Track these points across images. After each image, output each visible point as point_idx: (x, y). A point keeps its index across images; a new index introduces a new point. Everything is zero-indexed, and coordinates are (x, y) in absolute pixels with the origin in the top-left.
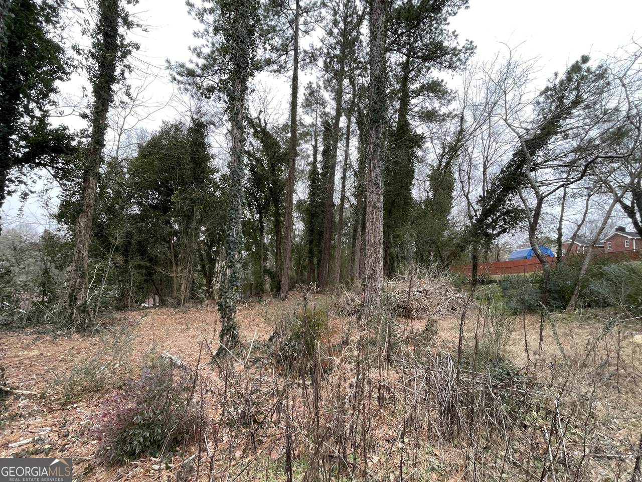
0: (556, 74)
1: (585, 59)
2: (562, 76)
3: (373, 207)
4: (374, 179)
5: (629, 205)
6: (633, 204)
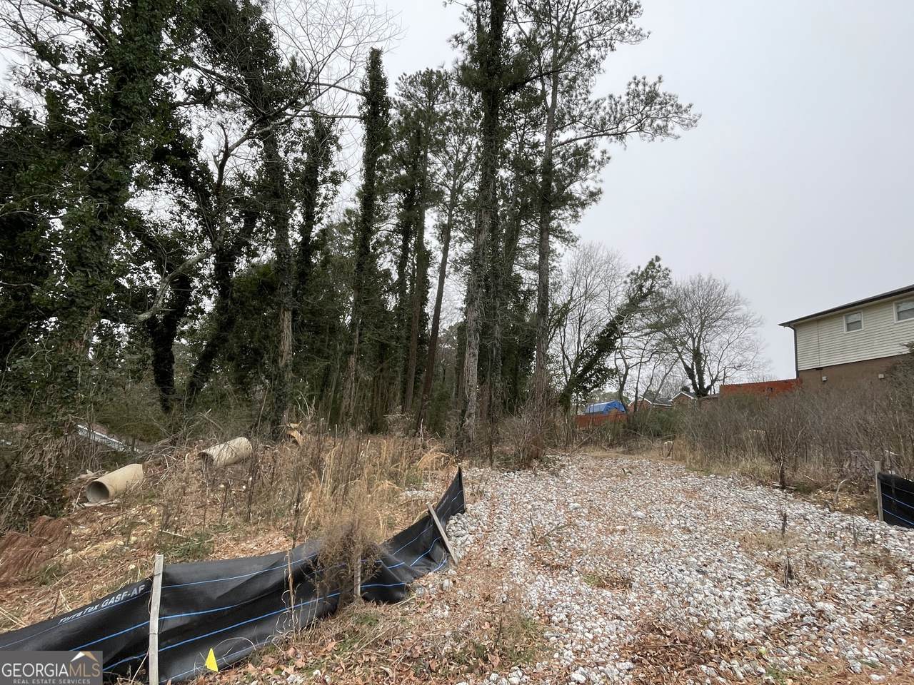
0: (639, 267)
1: (658, 259)
2: (643, 269)
5: (690, 366)
6: (693, 366)
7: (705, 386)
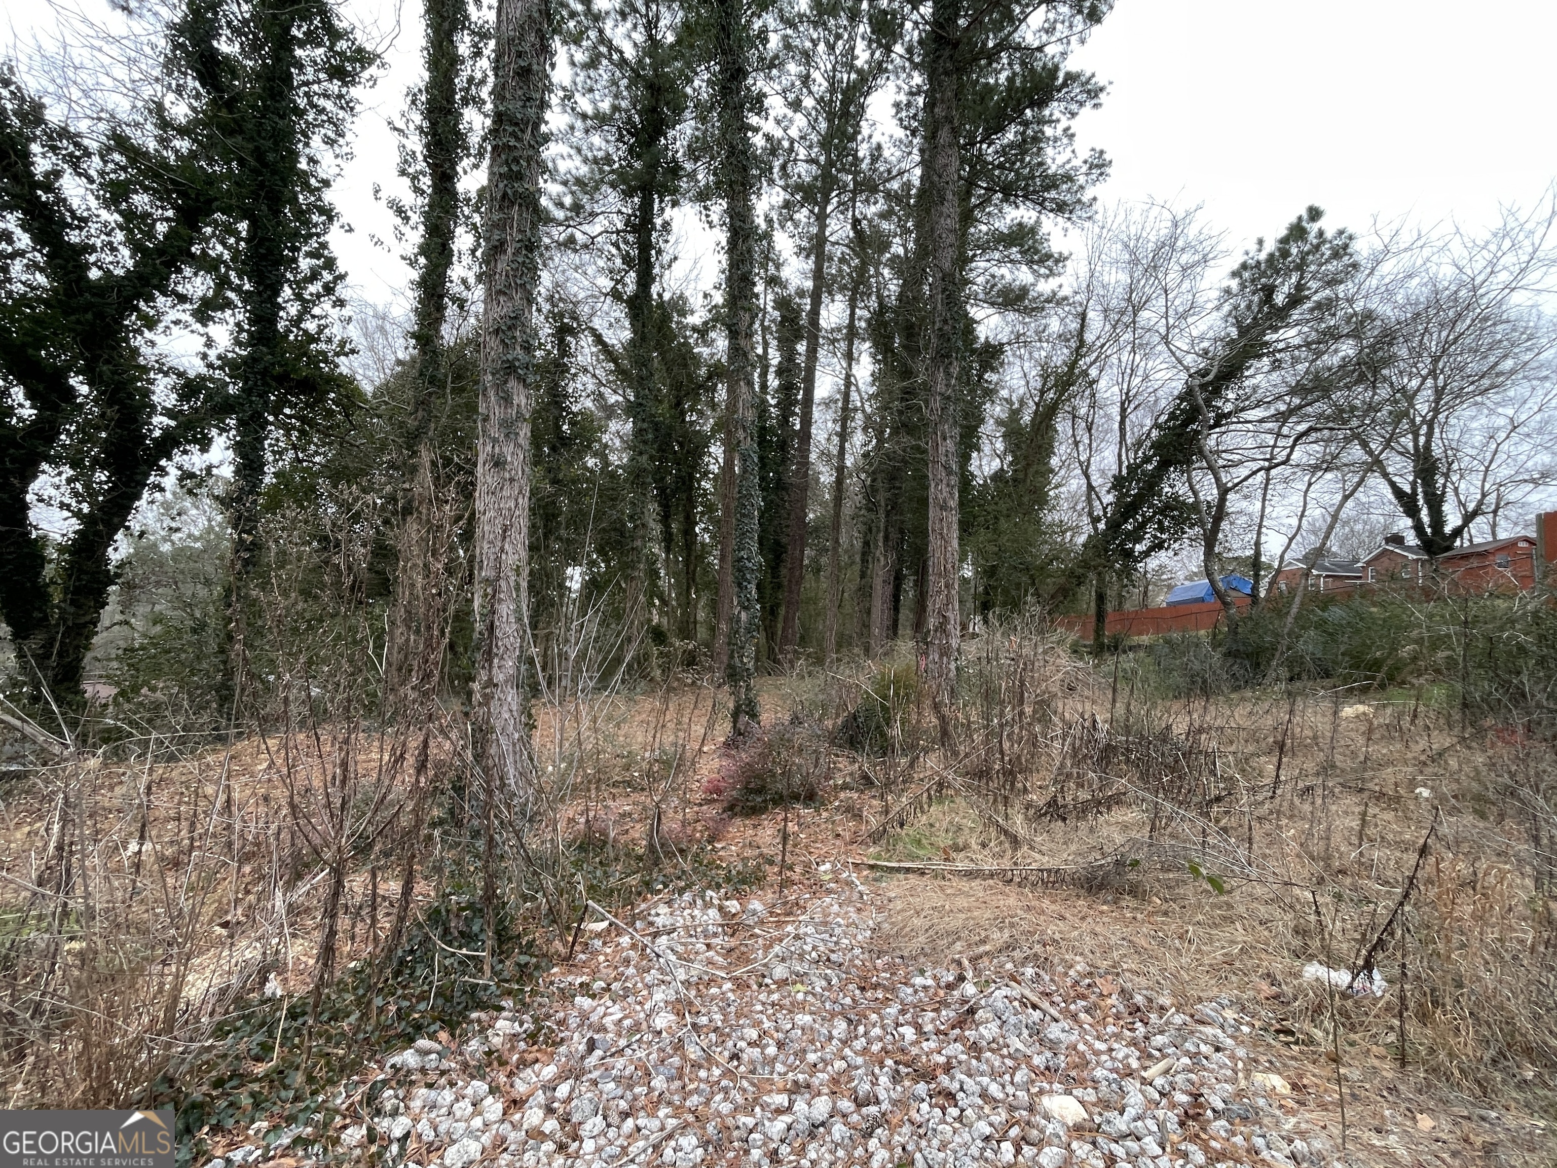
0: (1260, 242)
1: (1315, 214)
2: (1270, 246)
3: (942, 508)
4: (943, 459)
5: (1407, 489)
6: (1414, 489)
7: (1448, 529)
